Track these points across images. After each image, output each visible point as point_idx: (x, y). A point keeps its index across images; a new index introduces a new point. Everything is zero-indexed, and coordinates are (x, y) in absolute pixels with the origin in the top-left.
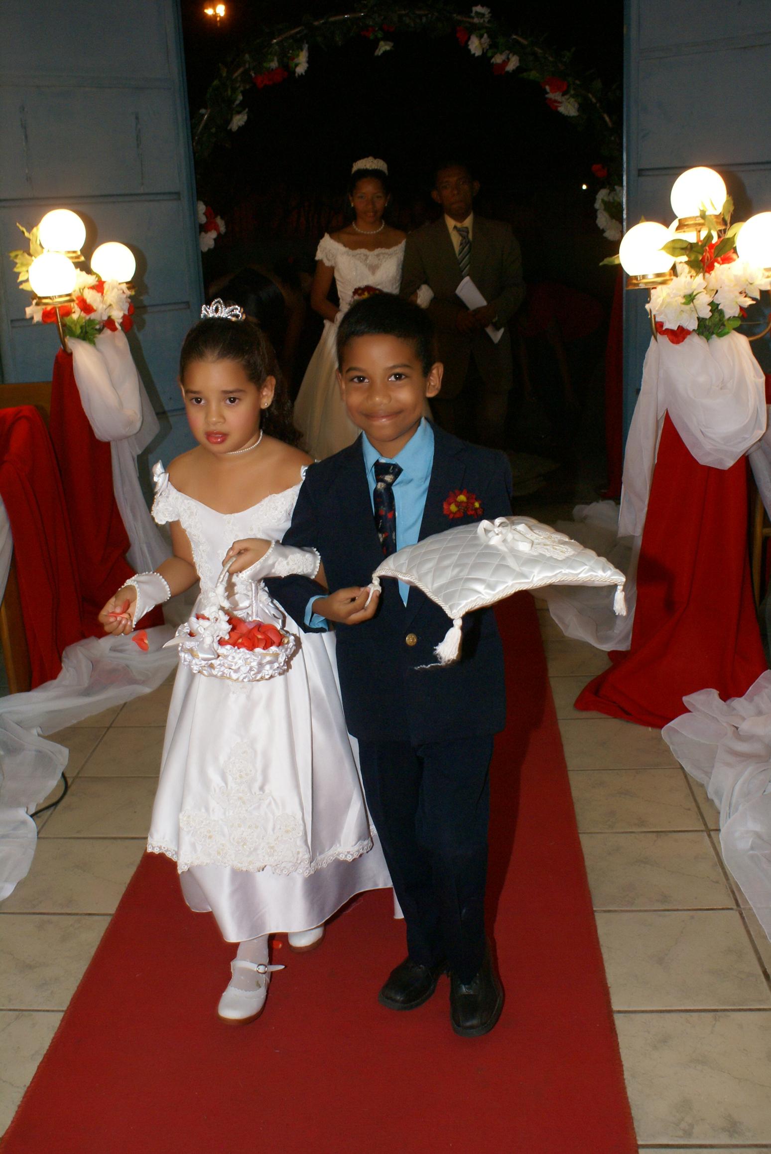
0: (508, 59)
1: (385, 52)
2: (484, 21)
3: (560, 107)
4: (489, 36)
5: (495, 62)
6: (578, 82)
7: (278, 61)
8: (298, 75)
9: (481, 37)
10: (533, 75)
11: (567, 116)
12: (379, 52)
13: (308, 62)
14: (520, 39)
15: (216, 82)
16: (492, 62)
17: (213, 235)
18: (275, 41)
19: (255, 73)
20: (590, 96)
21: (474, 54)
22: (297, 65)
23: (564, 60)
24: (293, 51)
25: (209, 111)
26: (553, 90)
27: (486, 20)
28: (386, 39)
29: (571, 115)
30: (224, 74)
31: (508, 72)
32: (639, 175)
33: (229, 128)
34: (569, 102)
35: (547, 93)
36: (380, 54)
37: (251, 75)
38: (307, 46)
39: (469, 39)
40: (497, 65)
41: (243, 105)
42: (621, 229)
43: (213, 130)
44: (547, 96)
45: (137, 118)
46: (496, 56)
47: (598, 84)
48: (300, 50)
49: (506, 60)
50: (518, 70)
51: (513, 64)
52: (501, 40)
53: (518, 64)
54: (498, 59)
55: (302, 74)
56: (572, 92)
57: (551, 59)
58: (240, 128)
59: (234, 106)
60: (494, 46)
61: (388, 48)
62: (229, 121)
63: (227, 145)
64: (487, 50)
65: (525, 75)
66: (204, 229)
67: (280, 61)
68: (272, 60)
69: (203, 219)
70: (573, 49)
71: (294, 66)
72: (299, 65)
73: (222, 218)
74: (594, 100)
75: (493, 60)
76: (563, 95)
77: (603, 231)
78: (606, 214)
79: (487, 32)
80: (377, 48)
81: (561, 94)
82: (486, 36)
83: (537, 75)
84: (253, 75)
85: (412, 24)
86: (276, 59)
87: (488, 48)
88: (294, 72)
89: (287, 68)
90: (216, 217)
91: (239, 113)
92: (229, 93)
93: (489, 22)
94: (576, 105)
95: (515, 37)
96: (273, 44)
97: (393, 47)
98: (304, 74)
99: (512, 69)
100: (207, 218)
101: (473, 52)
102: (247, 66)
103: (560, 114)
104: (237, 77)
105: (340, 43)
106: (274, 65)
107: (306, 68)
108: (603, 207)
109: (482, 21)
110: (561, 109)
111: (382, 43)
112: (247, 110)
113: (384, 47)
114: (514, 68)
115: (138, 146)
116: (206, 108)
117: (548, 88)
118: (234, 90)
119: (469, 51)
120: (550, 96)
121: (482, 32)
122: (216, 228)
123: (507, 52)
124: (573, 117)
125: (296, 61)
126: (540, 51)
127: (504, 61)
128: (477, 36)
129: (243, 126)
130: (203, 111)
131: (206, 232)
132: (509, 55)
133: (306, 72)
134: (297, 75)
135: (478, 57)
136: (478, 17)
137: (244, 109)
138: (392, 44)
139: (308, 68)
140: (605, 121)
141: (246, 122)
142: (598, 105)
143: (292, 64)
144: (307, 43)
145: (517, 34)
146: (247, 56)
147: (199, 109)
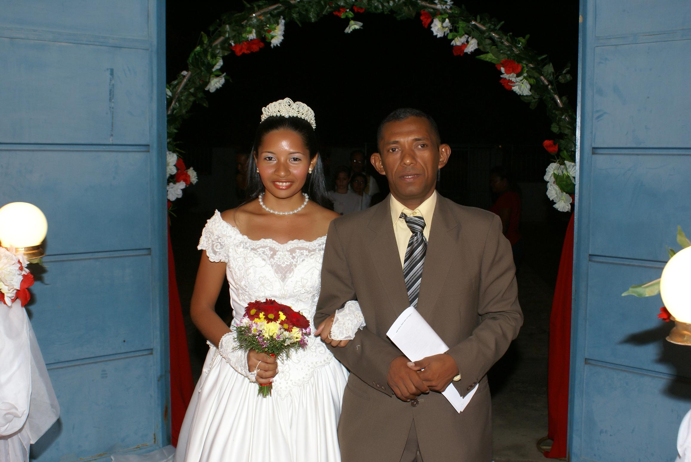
0: (467, 42)
1: (355, 31)
2: (446, 7)
3: (514, 86)
4: (450, 21)
5: (454, 45)
6: (531, 66)
7: (256, 33)
8: (274, 46)
9: (443, 21)
10: (489, 57)
11: (520, 95)
12: (348, 30)
13: (284, 36)
14: (478, 25)
15: (198, 48)
16: (452, 44)
17: (182, 185)
18: (254, 15)
19: (234, 43)
20: (542, 78)
21: (437, 35)
22: (272, 37)
23: (520, 45)
24: (270, 25)
25: (190, 73)
26: (507, 72)
27: (448, 7)
28: (355, 19)
29: (525, 95)
30: (206, 41)
31: (466, 53)
32: (593, 153)
33: (206, 89)
34: (523, 83)
35: (502, 74)
36: (349, 32)
37: (231, 45)
38: (283, 21)
39: (432, 22)
40: (457, 46)
41: (222, 70)
42: (571, 202)
43: (192, 90)
44: (501, 76)
45: (112, 74)
46: (456, 39)
47: (549, 69)
48: (277, 24)
49: (466, 43)
50: (477, 52)
51: (472, 46)
52: (461, 24)
53: (476, 47)
54: (458, 42)
55: (277, 45)
56: (525, 75)
57: (507, 44)
58: (218, 90)
59: (214, 70)
60: (454, 29)
61: (357, 27)
62: (207, 83)
63: (205, 105)
64: (448, 34)
65: (482, 57)
66: (173, 179)
67: (258, 33)
68: (251, 32)
69: (172, 170)
70: (528, 36)
71: (270, 38)
72: (275, 38)
73: (195, 169)
74: (546, 83)
75: (453, 43)
76: (518, 76)
77: (553, 203)
78: (557, 188)
79: (449, 18)
80: (347, 26)
81: (515, 75)
82: (447, 20)
83: (494, 58)
84: (233, 44)
85: (380, 7)
86: (254, 31)
87: (449, 32)
88: (270, 43)
89: (264, 40)
90: (188, 168)
91: (217, 76)
92: (209, 58)
93: (451, 8)
94: (529, 87)
95: (473, 23)
96: (252, 18)
97: (362, 26)
98: (279, 45)
99: (470, 51)
100: (178, 169)
101: (435, 34)
102: (227, 35)
103: (514, 93)
104: (217, 45)
105: (313, 20)
106: (253, 36)
107: (281, 41)
108: (553, 179)
109: (444, 7)
110: (516, 89)
111: (352, 22)
112: (225, 74)
113: (355, 26)
114: (473, 50)
115: (110, 100)
116: (187, 70)
117: (503, 69)
118: (214, 56)
119: (432, 32)
120: (505, 76)
121: (444, 17)
122: (186, 179)
123: (467, 36)
124: (527, 96)
125: (272, 33)
126: (497, 36)
127: (463, 44)
128: (440, 21)
129: (220, 88)
130: (184, 73)
131: (175, 183)
132: (468, 38)
133: (281, 44)
134: (272, 45)
135: (440, 38)
136: (441, 4)
137: (223, 73)
138: (361, 24)
139: (283, 40)
140: (556, 102)
141: (223, 85)
142: (549, 87)
143: (268, 35)
144: (284, 19)
145: (476, 20)
146: (227, 26)
147: (182, 71)
